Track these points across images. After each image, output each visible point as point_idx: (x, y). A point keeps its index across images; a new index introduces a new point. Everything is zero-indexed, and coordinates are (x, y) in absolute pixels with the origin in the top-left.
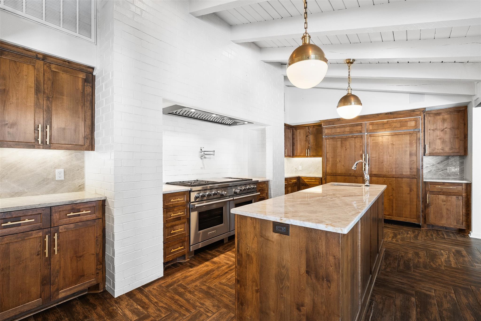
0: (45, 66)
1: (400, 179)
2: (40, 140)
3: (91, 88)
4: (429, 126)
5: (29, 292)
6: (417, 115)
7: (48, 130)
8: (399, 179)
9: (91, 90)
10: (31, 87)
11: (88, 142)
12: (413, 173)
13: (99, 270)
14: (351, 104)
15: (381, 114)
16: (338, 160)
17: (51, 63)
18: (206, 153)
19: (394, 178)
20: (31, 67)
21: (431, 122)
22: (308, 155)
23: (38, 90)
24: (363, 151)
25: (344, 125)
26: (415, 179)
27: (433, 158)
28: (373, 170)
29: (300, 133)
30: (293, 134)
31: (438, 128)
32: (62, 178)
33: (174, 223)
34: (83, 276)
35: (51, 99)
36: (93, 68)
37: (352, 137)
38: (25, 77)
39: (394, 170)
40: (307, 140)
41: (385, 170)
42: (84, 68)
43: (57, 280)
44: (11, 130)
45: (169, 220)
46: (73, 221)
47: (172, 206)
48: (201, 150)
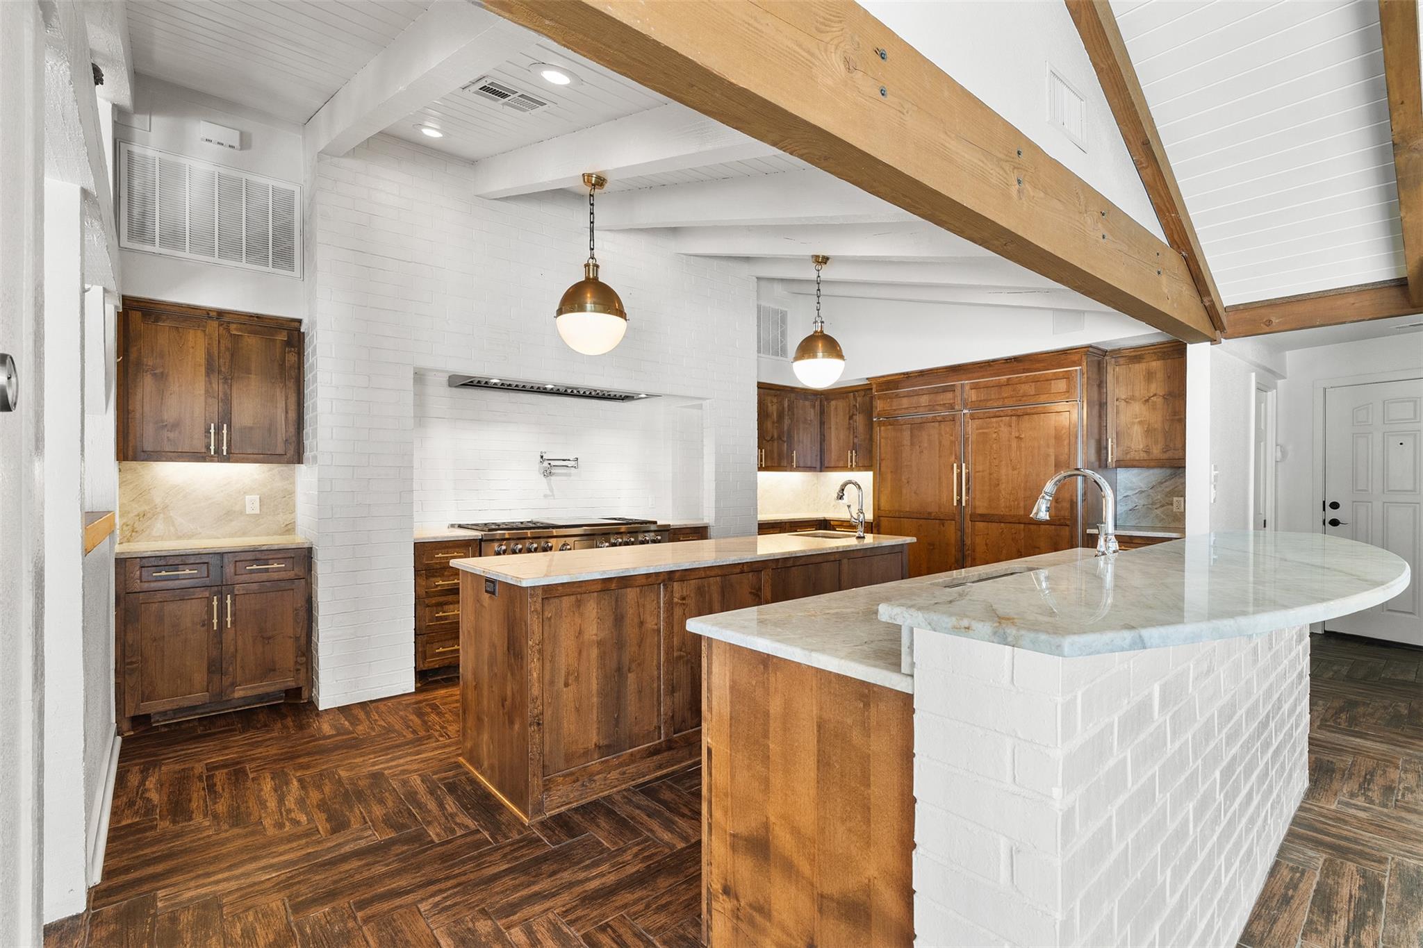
0: (221, 328)
1: (1035, 527)
2: (212, 448)
3: (296, 355)
4: (1117, 390)
5: (190, 680)
6: (1074, 364)
7: (225, 432)
8: (1032, 527)
9: (296, 359)
10: (200, 365)
11: (292, 449)
12: (1062, 513)
13: (301, 664)
14: (815, 356)
15: (994, 361)
16: (904, 478)
17: (229, 323)
18: (553, 463)
19: (1022, 525)
20: (199, 333)
21: (1121, 378)
22: (852, 466)
23: (210, 369)
24: (956, 455)
25: (916, 390)
26: (1067, 528)
27: (1139, 475)
28: (977, 503)
29: (836, 408)
30: (822, 412)
31: (1137, 394)
32: (258, 512)
33: (442, 599)
34: (274, 670)
35: (229, 381)
36: (300, 321)
37: (934, 420)
38: (191, 350)
39: (1022, 504)
40: (851, 428)
41: (1002, 503)
42: (285, 323)
43: (231, 669)
44: (171, 435)
45: (433, 592)
46: (257, 580)
47: (438, 566)
48: (542, 457)
